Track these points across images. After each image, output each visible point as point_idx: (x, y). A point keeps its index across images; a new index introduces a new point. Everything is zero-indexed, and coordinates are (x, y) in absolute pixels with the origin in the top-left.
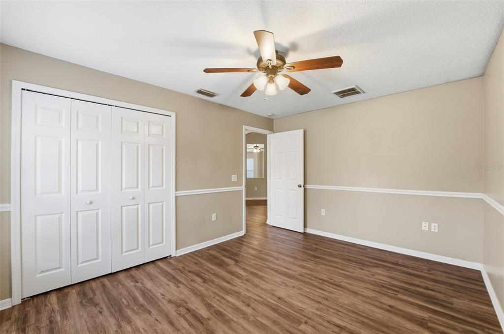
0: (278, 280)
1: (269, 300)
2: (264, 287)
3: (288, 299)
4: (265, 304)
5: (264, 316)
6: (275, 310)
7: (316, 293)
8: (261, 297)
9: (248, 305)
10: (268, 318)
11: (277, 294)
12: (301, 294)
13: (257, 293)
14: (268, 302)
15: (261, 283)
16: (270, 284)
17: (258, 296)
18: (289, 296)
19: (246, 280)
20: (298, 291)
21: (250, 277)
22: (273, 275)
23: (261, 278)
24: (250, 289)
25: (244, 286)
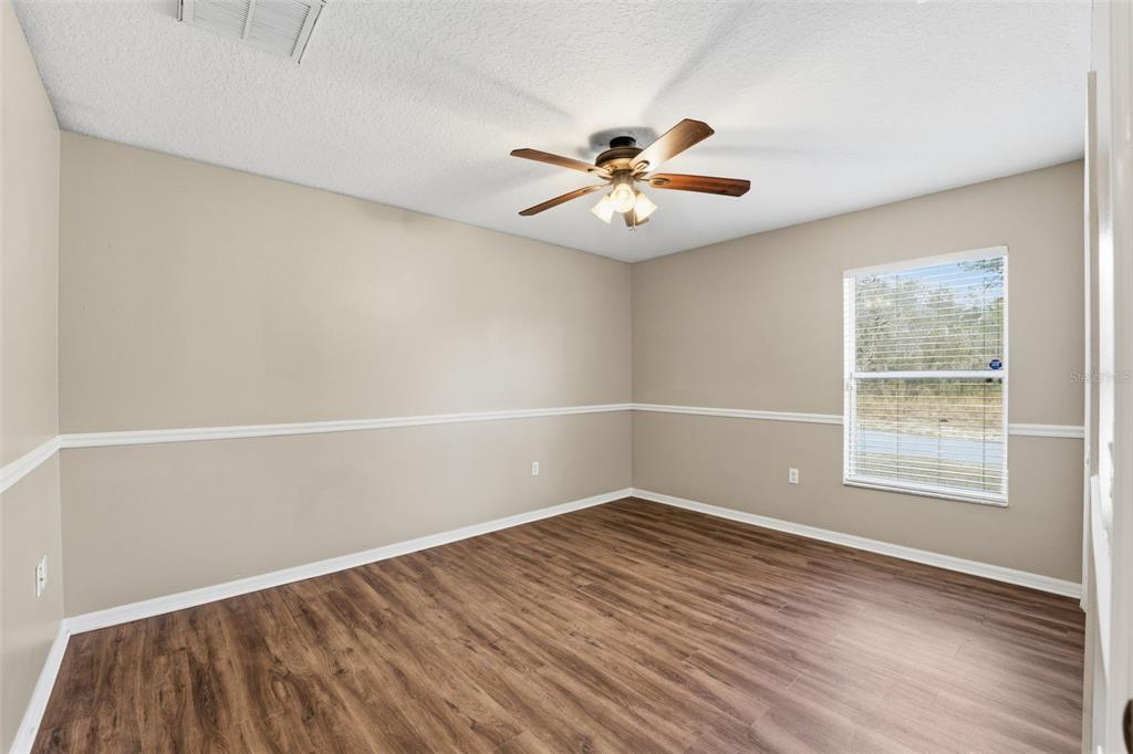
0: (605, 654)
1: (630, 613)
2: (641, 638)
3: (594, 613)
4: (637, 608)
5: (641, 595)
6: (621, 600)
7: (534, 620)
8: (647, 618)
9: (666, 607)
10: (634, 592)
11: (611, 622)
12: (565, 619)
13: (653, 625)
14: (632, 611)
15: (647, 646)
16: (624, 643)
17: (652, 621)
18: (589, 617)
19: (687, 656)
20: (567, 625)
21: (677, 664)
22: (615, 669)
23: (649, 661)
24: (672, 634)
25: (686, 640)
